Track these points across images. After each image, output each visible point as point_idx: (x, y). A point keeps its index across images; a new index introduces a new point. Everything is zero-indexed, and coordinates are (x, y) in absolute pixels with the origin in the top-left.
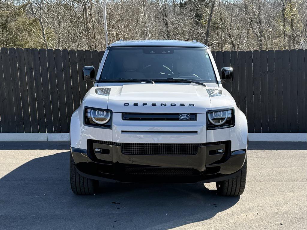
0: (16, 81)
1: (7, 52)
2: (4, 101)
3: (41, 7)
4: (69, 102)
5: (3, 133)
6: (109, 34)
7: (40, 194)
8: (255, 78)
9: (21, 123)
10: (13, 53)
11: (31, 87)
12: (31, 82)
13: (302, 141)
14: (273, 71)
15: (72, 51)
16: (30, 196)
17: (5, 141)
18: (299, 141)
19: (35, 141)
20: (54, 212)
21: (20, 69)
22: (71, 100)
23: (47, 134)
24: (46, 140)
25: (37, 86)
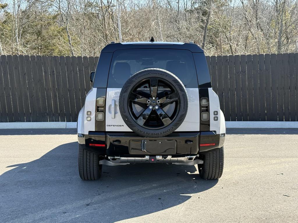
0: (42, 82)
1: (34, 60)
2: (33, 97)
3: (67, 19)
4: (83, 98)
5: (32, 122)
6: (123, 40)
7: (52, 166)
8: (230, 77)
9: (46, 114)
10: (40, 59)
11: (54, 87)
12: (53, 82)
13: (268, 128)
14: (245, 72)
15: (85, 58)
16: (45, 168)
17: (34, 128)
18: (265, 127)
19: (56, 128)
20: (60, 178)
21: (45, 72)
22: (84, 96)
23: (66, 122)
24: (65, 128)
25: (58, 85)
